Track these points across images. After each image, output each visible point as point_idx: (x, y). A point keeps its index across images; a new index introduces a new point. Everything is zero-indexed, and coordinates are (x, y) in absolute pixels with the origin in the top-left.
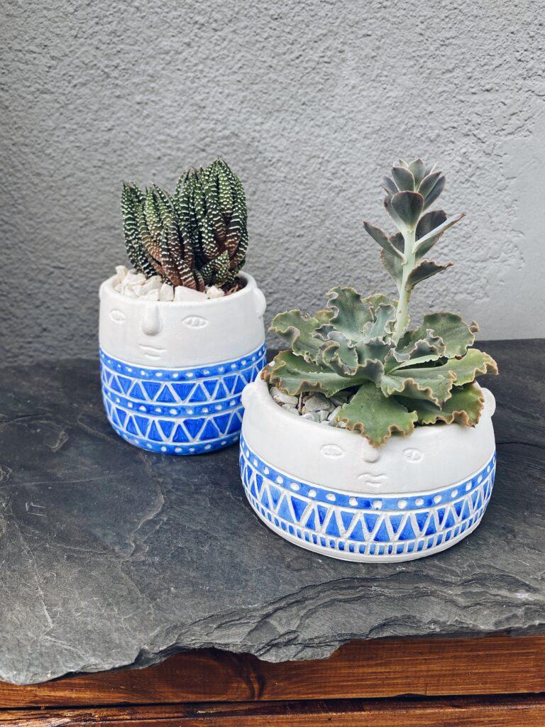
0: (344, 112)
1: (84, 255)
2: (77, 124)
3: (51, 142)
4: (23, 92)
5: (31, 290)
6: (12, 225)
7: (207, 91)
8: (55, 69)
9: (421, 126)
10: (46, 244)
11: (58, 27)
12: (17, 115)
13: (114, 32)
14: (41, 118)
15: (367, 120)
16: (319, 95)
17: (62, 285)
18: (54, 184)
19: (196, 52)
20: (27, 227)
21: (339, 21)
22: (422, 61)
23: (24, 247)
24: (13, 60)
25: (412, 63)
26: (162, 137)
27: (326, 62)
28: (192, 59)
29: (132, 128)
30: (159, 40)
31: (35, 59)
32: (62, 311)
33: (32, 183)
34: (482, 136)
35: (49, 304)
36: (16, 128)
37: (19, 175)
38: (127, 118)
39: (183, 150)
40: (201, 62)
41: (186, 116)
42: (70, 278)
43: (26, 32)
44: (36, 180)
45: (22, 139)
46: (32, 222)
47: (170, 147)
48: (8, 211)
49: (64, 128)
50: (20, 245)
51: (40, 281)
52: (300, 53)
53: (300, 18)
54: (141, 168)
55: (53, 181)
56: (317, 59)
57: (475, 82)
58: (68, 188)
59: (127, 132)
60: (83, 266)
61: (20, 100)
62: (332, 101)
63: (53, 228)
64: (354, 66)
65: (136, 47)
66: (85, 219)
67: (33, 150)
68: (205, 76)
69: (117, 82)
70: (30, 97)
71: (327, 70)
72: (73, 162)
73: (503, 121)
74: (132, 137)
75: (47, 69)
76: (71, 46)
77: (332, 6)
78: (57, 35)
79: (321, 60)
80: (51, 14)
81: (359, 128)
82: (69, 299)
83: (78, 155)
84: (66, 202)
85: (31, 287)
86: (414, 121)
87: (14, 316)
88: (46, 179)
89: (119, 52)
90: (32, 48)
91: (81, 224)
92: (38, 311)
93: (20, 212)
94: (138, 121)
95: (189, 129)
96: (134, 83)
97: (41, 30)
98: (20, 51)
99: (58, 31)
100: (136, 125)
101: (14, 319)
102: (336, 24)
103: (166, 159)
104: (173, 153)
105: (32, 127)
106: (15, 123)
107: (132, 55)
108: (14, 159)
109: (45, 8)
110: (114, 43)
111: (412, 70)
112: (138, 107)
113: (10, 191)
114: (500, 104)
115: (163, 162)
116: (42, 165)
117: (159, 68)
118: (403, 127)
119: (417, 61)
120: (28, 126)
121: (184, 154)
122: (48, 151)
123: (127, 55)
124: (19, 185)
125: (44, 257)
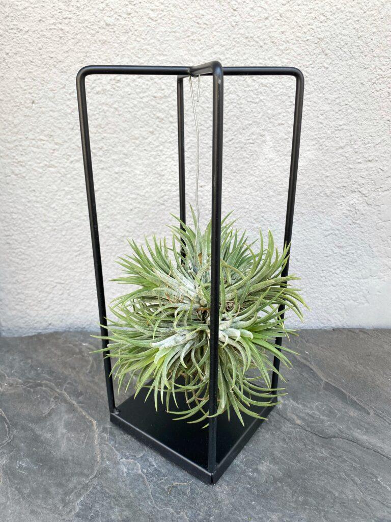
0: (264, 178)
1: (78, 275)
2: (74, 187)
3: (55, 200)
4: (36, 167)
5: (41, 298)
6: (27, 255)
7: (165, 164)
8: (58, 150)
9: (320, 186)
10: (51, 268)
11: (60, 123)
12: (31, 183)
13: (100, 125)
14: (48, 184)
15: (280, 183)
16: (246, 166)
17: (62, 294)
18: (57, 228)
19: (158, 138)
20: (37, 256)
21: (261, 114)
22: (321, 141)
23: (36, 269)
24: (29, 146)
25: (314, 143)
26: (133, 196)
27: (251, 143)
28: (154, 143)
29: (112, 190)
30: (132, 129)
31: (44, 144)
32: (62, 312)
33: (42, 227)
34: (365, 192)
35: (53, 307)
36: (30, 191)
37: (32, 222)
38: (108, 183)
39: (148, 205)
40: (162, 145)
41: (151, 181)
42: (68, 290)
43: (38, 127)
44: (44, 225)
45: (34, 198)
46: (41, 253)
47: (139, 203)
48: (25, 246)
49: (64, 190)
50: (33, 268)
51: (47, 292)
52: (233, 137)
53: (232, 113)
54: (118, 217)
55: (57, 226)
56: (245, 141)
57: (361, 155)
58: (67, 230)
59: (108, 193)
60: (78, 282)
61: (33, 172)
62: (255, 170)
63: (56, 257)
64: (272, 145)
65: (115, 135)
66: (79, 251)
67: (42, 205)
68: (164, 154)
69: (101, 159)
70: (40, 170)
71: (252, 149)
72: (70, 213)
73: (381, 181)
74: (112, 196)
75: (52, 151)
76: (69, 135)
77: (256, 105)
78: (60, 128)
79: (248, 142)
80: (56, 114)
81: (275, 188)
82: (67, 304)
83: (74, 208)
84: (66, 239)
85: (41, 296)
86: (315, 183)
87: (29, 315)
88: (51, 224)
89: (103, 138)
90: (42, 137)
91: (76, 254)
92: (45, 312)
93: (33, 246)
94: (117, 185)
95: (153, 190)
96: (113, 159)
97: (48, 125)
98: (34, 139)
99: (60, 126)
100: (115, 188)
101: (28, 317)
102: (259, 117)
103: (136, 210)
104: (141, 207)
105: (42, 190)
106: (30, 187)
107: (112, 140)
108: (28, 211)
109: (51, 111)
110: (99, 133)
111: (314, 147)
112: (116, 175)
113: (26, 232)
114: (379, 170)
115: (134, 212)
116: (48, 215)
117: (131, 149)
118: (308, 187)
119: (319, 141)
120: (39, 189)
121: (149, 207)
122: (53, 206)
123: (108, 141)
124: (32, 229)
125: (50, 276)
